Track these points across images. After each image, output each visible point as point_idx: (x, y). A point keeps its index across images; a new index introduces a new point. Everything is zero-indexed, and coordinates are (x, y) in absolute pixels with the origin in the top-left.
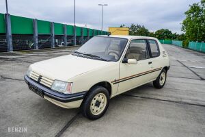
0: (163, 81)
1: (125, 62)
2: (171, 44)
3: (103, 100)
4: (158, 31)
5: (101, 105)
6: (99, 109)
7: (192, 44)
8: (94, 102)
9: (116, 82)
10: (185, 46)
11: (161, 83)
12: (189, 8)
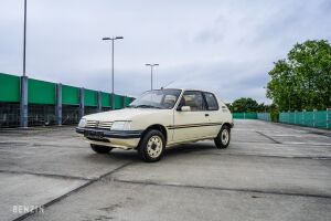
0: (227, 140)
1: (179, 110)
2: (256, 118)
3: (158, 144)
4: (237, 102)
5: (157, 149)
6: (155, 152)
7: (283, 116)
8: (150, 143)
9: (171, 127)
10: (275, 119)
11: (225, 141)
12: (274, 66)
